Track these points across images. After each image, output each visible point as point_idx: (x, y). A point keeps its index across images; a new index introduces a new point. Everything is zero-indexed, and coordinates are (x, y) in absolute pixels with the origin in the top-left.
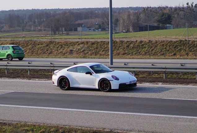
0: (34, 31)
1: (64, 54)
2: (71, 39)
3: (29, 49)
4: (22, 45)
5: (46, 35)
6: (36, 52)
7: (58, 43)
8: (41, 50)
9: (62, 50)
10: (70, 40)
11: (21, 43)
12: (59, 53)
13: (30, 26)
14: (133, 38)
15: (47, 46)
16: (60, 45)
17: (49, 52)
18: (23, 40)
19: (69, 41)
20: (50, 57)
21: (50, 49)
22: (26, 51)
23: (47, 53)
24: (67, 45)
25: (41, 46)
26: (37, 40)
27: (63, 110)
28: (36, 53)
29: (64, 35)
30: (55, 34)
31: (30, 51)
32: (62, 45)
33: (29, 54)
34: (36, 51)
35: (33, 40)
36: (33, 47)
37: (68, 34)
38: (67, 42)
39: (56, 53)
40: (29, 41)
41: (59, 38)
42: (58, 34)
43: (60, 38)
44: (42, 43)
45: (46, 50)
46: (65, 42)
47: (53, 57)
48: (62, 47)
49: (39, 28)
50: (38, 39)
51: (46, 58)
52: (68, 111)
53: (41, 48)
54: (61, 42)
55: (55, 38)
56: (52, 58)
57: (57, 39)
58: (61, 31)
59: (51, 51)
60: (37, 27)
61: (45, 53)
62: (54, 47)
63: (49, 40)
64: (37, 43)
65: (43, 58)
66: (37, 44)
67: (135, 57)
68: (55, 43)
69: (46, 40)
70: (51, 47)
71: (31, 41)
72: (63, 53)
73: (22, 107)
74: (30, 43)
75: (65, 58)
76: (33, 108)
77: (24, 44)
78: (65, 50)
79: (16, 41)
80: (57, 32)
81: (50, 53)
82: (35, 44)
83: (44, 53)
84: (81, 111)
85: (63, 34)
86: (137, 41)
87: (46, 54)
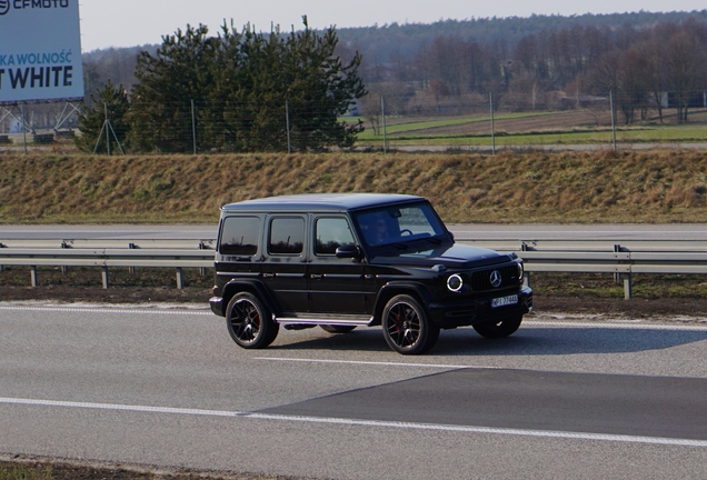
0: (540, 107)
1: (670, 205)
2: (699, 140)
3: (525, 186)
4: (493, 169)
5: (589, 125)
6: (550, 199)
7: (645, 159)
8: (573, 191)
9: (660, 189)
10: (696, 146)
11: (487, 161)
12: (648, 203)
13: (525, 88)
15: (598, 171)
16: (652, 170)
17: (606, 196)
18: (497, 147)
19: (692, 151)
20: (611, 219)
21: (609, 184)
22: (511, 195)
23: (600, 201)
24: (684, 169)
25: (574, 172)
26: (556, 147)
28: (551, 203)
29: (668, 125)
30: (629, 119)
31: (529, 194)
32: (659, 170)
33: (523, 206)
34: (553, 194)
35: (538, 147)
36: (539, 177)
37: (682, 120)
38: (681, 153)
39: (638, 202)
40: (521, 151)
41: (647, 137)
42: (643, 118)
43: (652, 138)
44: (578, 160)
45: (592, 191)
46: (674, 154)
47: (626, 219)
48: (659, 177)
49: (563, 94)
50: (560, 142)
51: (596, 222)
53: (571, 181)
54: (657, 156)
55: (631, 135)
56: (622, 223)
57: (643, 141)
58: (654, 107)
59: (617, 193)
60: (552, 93)
61: (587, 201)
62: (627, 175)
63: (606, 147)
64: (554, 162)
65: (583, 223)
66: (558, 164)
68: (629, 162)
69: (594, 147)
70: (617, 178)
71: (531, 151)
72: (667, 200)
73: (504, 435)
74: (528, 161)
75: (675, 221)
76: (547, 437)
77: (501, 164)
78: (674, 188)
79: (469, 152)
80: (638, 112)
81: (609, 203)
82: (545, 163)
83: (584, 202)
85: (661, 117)
87: (596, 205)
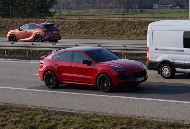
0: (104, 8)
1: (138, 35)
2: (146, 18)
3: (99, 29)
4: (91, 24)
5: (117, 13)
6: (106, 33)
7: (131, 22)
8: (112, 31)
9: (135, 31)
10: (145, 19)
11: (89, 22)
12: (132, 34)
13: (100, 3)
15: (119, 25)
16: (133, 25)
17: (121, 32)
18: (92, 18)
19: (144, 21)
20: (122, 38)
21: (122, 29)
22: (95, 31)
23: (119, 33)
24: (142, 25)
25: (112, 26)
26: (108, 19)
27: (137, 99)
28: (106, 34)
29: (138, 13)
30: (128, 12)
31: (100, 31)
32: (135, 25)
33: (99, 34)
34: (107, 31)
35: (103, 19)
36: (103, 27)
37: (142, 12)
38: (141, 21)
39: (129, 34)
40: (99, 20)
41: (132, 17)
42: (131, 12)
43: (134, 17)
44: (113, 22)
45: (117, 31)
46: (139, 21)
47: (126, 38)
48: (135, 27)
49: (110, 5)
50: (109, 17)
51: (118, 39)
52: (143, 100)
53: (112, 28)
54: (135, 22)
55: (128, 16)
56: (125, 39)
58: (134, 9)
59: (124, 31)
60: (107, 4)
61: (116, 33)
62: (127, 27)
63: (121, 19)
64: (107, 23)
65: (115, 39)
66: (108, 23)
68: (127, 23)
69: (118, 19)
70: (124, 28)
71: (101, 20)
72: (137, 33)
73: (92, 96)
74: (100, 22)
75: (139, 39)
76: (104, 96)
77: (93, 23)
78: (139, 30)
79: (85, 20)
80: (130, 10)
81: (122, 34)
82: (105, 23)
83: (115, 34)
84: (157, 101)
85: (136, 11)
87: (118, 35)
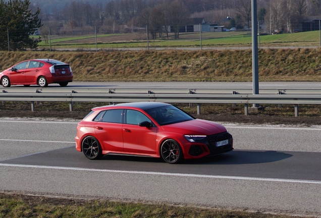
0: (117, 32)
1: (172, 74)
2: (183, 46)
3: (110, 65)
4: (97, 58)
5: (137, 39)
6: (121, 71)
7: (161, 54)
8: (130, 68)
9: (167, 67)
10: (182, 49)
11: (94, 55)
12: (162, 73)
13: (110, 24)
14: (293, 43)
15: (141, 59)
16: (164, 59)
17: (144, 70)
18: (98, 49)
19: (181, 51)
20: (147, 79)
21: (146, 65)
22: (104, 70)
23: (142, 72)
24: (177, 58)
25: (131, 60)
26: (123, 49)
27: (174, 176)
28: (121, 73)
29: (171, 40)
30: (154, 37)
31: (112, 69)
32: (167, 59)
33: (109, 74)
34: (122, 69)
35: (116, 49)
36: (116, 62)
37: (176, 37)
38: (176, 52)
39: (158, 73)
40: (109, 51)
41: (162, 45)
42: (160, 37)
43: (165, 45)
44: (132, 55)
45: (139, 68)
46: (173, 52)
47: (153, 79)
48: (167, 62)
49: (126, 26)
50: (125, 47)
51: (140, 81)
52: (182, 177)
53: (130, 63)
54: (166, 53)
55: (156, 44)
56: (151, 81)
57: (160, 47)
58: (165, 32)
59: (149, 69)
60: (121, 26)
61: (136, 72)
62: (154, 61)
63: (144, 49)
64: (123, 55)
65: (135, 81)
66: (124, 56)
67: (296, 78)
68: (154, 55)
69: (139, 49)
70: (149, 62)
71: (113, 51)
72: (170, 71)
74: (111, 55)
75: (174, 81)
76: (120, 173)
77: (100, 56)
78: (173, 67)
79: (86, 51)
80: (158, 34)
81: (146, 73)
82: (119, 56)
83: (135, 72)
84: (205, 178)
85: (168, 36)
86: (299, 50)
87: (140, 74)
